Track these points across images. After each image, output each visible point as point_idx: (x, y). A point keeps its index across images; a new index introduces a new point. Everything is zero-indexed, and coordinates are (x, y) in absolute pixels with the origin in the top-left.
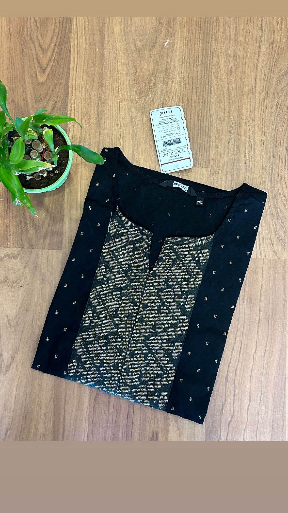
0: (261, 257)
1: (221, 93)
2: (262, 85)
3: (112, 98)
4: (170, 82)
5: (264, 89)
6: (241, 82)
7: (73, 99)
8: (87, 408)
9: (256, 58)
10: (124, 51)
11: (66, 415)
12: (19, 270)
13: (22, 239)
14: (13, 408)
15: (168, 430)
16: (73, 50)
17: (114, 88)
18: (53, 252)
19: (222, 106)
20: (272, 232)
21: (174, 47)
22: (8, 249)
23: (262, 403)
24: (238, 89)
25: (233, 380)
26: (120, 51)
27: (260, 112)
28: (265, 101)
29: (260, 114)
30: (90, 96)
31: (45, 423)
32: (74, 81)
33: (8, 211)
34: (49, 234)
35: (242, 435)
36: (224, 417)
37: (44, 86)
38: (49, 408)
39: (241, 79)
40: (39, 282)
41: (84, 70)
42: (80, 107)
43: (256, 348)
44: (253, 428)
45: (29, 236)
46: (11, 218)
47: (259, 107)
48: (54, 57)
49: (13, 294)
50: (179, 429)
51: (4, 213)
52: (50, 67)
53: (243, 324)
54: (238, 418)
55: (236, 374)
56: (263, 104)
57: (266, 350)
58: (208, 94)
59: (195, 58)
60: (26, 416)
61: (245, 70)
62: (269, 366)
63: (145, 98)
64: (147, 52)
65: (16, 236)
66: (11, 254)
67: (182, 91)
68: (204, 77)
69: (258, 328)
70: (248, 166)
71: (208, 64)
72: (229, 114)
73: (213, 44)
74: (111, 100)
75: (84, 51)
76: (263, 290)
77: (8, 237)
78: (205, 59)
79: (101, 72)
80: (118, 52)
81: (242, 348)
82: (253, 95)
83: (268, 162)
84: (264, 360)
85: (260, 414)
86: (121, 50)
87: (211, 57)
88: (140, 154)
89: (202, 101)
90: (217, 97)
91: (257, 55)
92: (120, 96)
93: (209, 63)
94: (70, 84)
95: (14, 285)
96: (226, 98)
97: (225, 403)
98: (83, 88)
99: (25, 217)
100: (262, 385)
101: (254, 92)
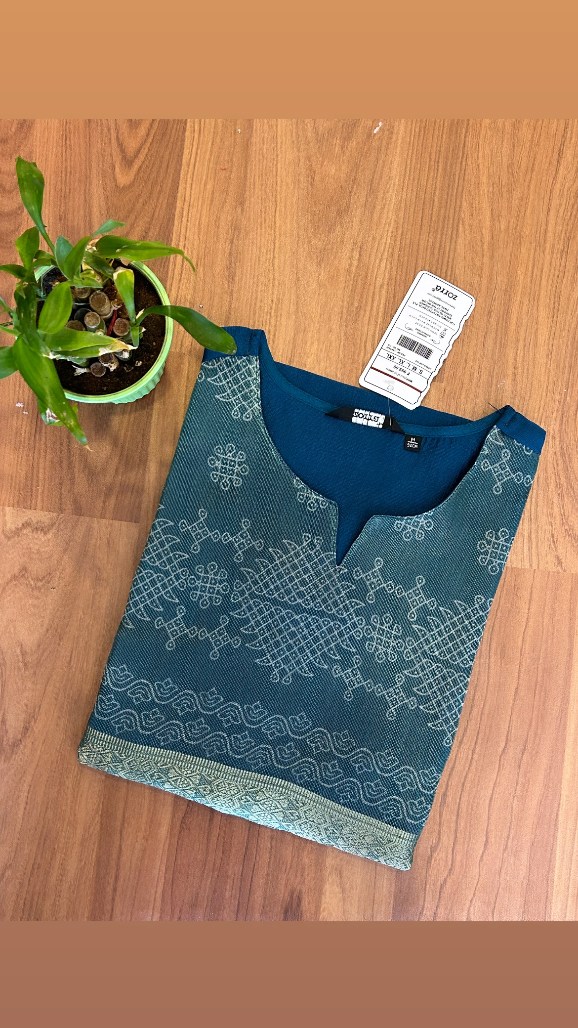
0: (531, 565)
1: (478, 236)
2: (559, 228)
3: (261, 229)
4: (379, 207)
5: (562, 237)
6: (518, 217)
7: (184, 223)
8: (167, 837)
9: (552, 174)
10: (292, 136)
11: (123, 847)
12: (50, 557)
13: (61, 496)
14: (19, 826)
15: (322, 889)
16: (191, 127)
17: (266, 209)
18: (121, 526)
19: (478, 263)
20: (555, 519)
21: (391, 138)
22: (31, 512)
23: (509, 850)
24: (511, 232)
25: (456, 803)
26: (284, 138)
27: (550, 281)
28: (563, 259)
29: (550, 284)
30: (217, 220)
31: (81, 860)
32: (188, 189)
33: (37, 437)
34: (116, 490)
35: (466, 911)
36: (432, 873)
37: (127, 194)
38: (91, 832)
39: (519, 212)
40: (88, 583)
41: (210, 169)
42: (196, 242)
43: (506, 744)
44: (487, 898)
45: (76, 490)
46: (42, 451)
47: (550, 270)
48: (151, 139)
49: (36, 602)
50: (343, 890)
51: (29, 440)
52: (142, 157)
53: (484, 695)
54: (461, 877)
55: (462, 790)
56: (558, 264)
57: (525, 748)
58: (452, 235)
59: (432, 163)
60: (44, 843)
61: (528, 194)
62: (529, 781)
63: (327, 233)
64: (337, 143)
65: (50, 487)
66: (37, 522)
67: (400, 226)
68: (447, 203)
69: (513, 705)
70: (519, 386)
71: (457, 178)
72: (490, 280)
73: (469, 139)
74: (259, 234)
75: (212, 130)
76: (530, 631)
77: (34, 489)
78: (451, 167)
79: (242, 176)
80: (279, 137)
81: (480, 741)
82: (540, 247)
83: (560, 380)
84: (520, 768)
85: (503, 871)
86: (286, 134)
87: (464, 163)
88: (309, 344)
89: (440, 249)
90: (469, 244)
91: (554, 169)
92: (278, 224)
93: (459, 175)
94: (179, 195)
95: (38, 584)
96: (486, 247)
97: (436, 846)
98: (206, 204)
99: (69, 451)
100: (511, 816)
101: (542, 241)
